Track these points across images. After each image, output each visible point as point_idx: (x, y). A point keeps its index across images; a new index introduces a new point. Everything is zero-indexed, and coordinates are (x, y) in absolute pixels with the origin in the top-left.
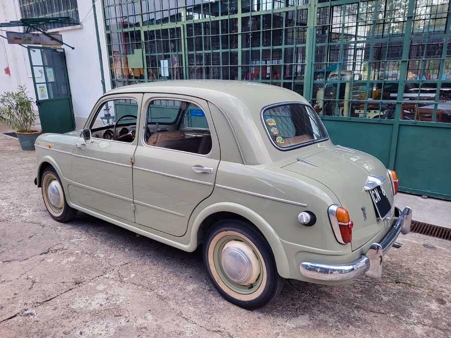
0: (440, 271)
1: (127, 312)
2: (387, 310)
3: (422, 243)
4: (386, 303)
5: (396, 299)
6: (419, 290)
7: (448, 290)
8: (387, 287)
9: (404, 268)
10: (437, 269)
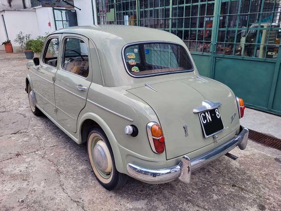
0: (277, 182)
1: (31, 178)
2: (211, 207)
3: (275, 157)
4: (215, 201)
5: (224, 199)
6: (248, 194)
7: (274, 198)
8: (223, 188)
9: (247, 175)
10: (275, 180)
